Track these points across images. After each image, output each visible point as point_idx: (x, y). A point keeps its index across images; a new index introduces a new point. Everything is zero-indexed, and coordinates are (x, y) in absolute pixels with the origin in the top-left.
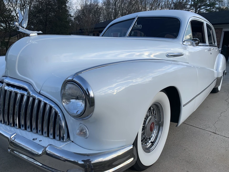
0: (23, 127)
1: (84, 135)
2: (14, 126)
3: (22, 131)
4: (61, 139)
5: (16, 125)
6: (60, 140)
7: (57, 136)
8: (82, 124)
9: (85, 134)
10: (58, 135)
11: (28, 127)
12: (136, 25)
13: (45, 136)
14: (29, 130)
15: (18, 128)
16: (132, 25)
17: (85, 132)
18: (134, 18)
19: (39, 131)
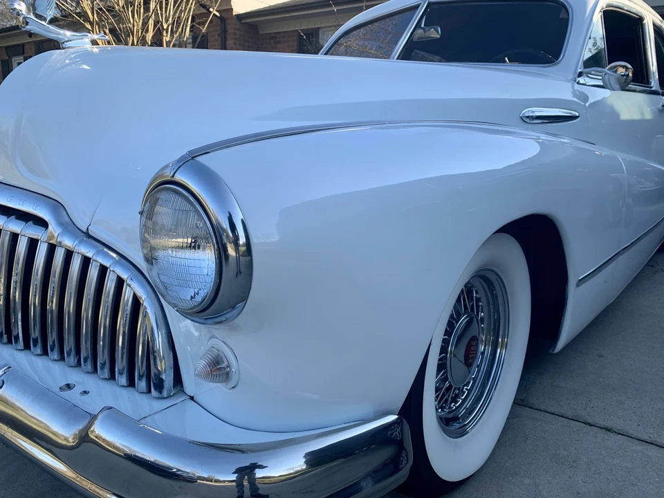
0: (35, 345)
1: (225, 376)
2: (10, 342)
3: (33, 358)
4: (152, 389)
5: (17, 338)
6: (150, 391)
7: (140, 377)
8: (216, 338)
9: (228, 373)
10: (141, 374)
11: (50, 346)
12: (423, 29)
13: (101, 377)
14: (55, 355)
15: (23, 348)
16: (409, 26)
17: (228, 367)
18: (416, 7)
19: (85, 361)
